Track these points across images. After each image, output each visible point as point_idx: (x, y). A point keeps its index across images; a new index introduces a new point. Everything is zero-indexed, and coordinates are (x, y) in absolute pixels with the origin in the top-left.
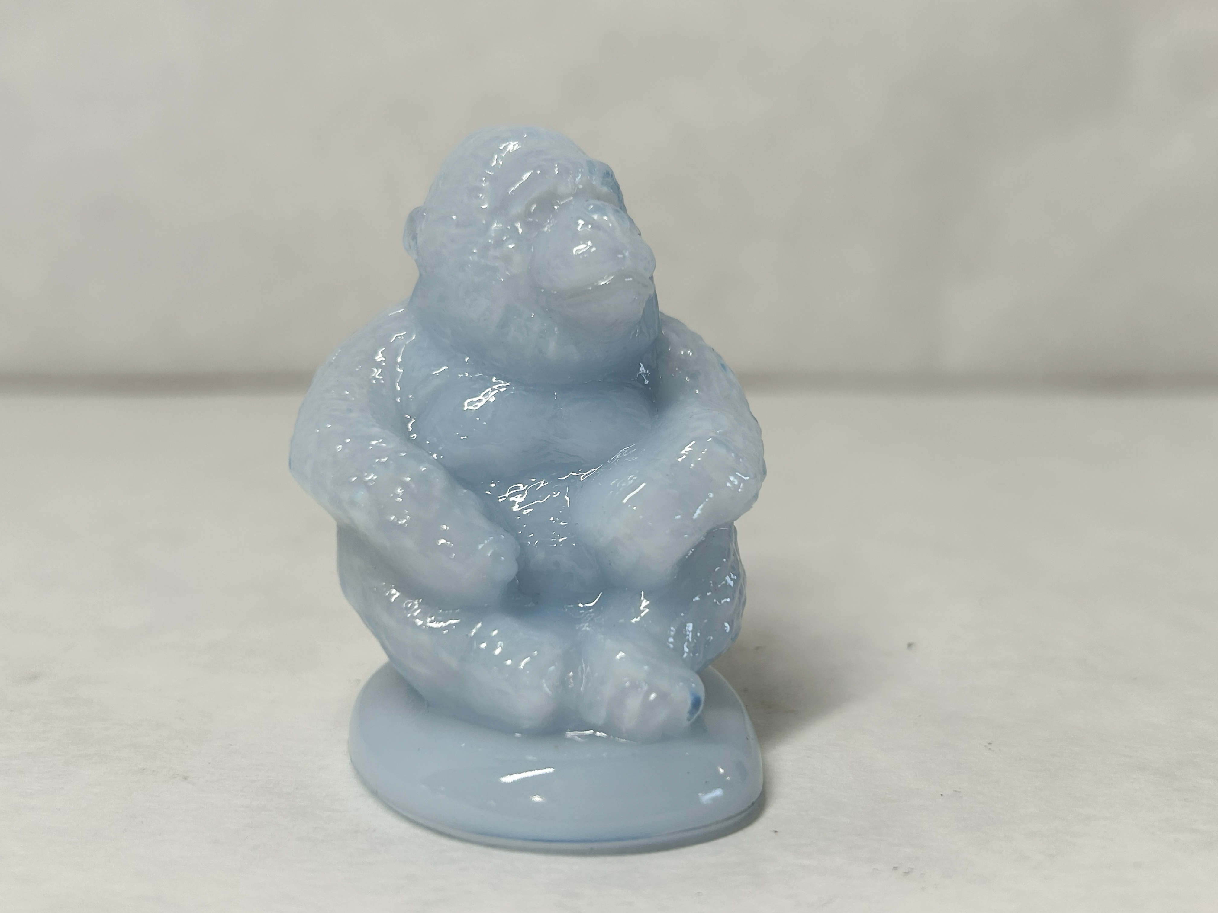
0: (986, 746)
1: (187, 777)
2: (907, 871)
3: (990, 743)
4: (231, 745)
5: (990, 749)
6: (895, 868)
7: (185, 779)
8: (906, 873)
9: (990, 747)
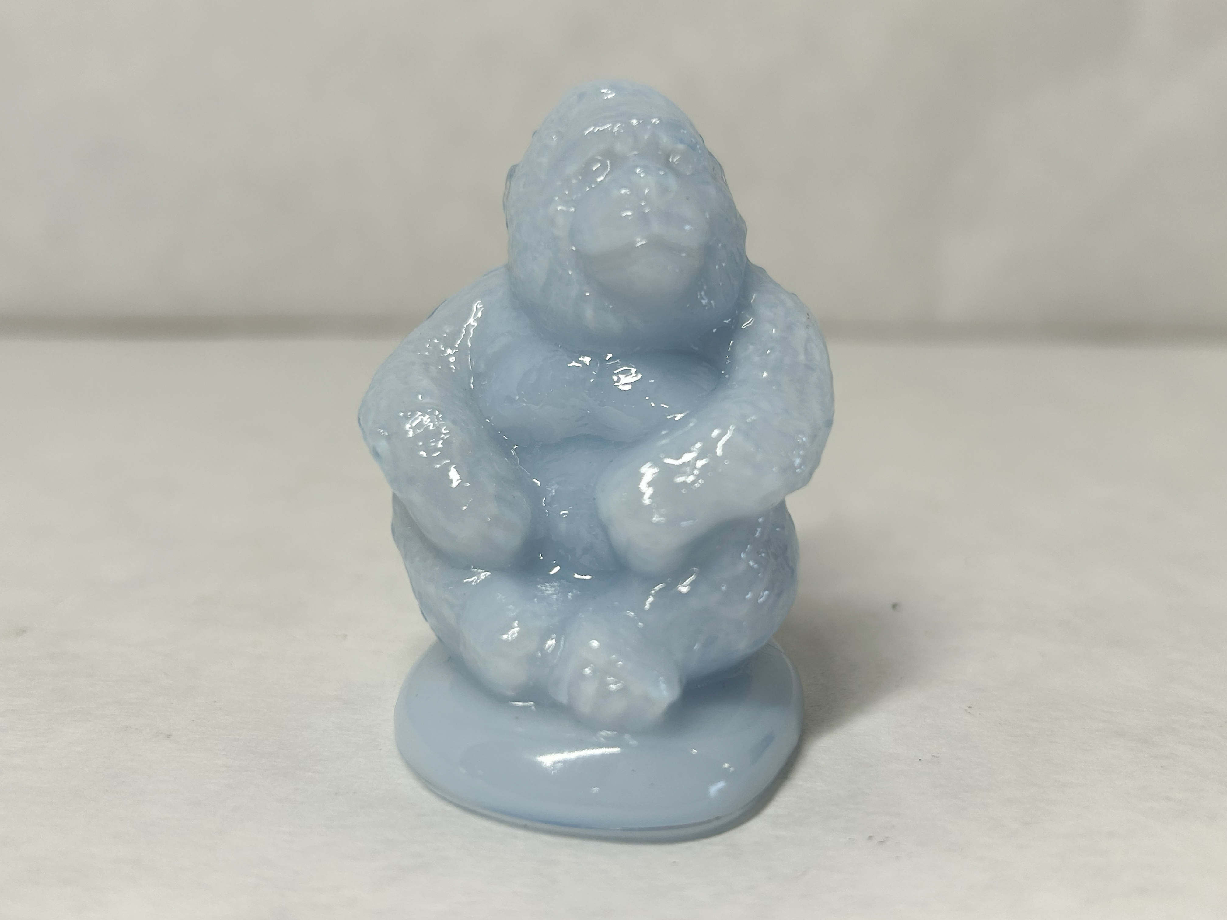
0: (966, 710)
1: (170, 735)
2: (882, 840)
3: (970, 707)
4: (215, 702)
5: (970, 713)
6: (870, 838)
7: (168, 737)
8: (881, 843)
9: (969, 710)
